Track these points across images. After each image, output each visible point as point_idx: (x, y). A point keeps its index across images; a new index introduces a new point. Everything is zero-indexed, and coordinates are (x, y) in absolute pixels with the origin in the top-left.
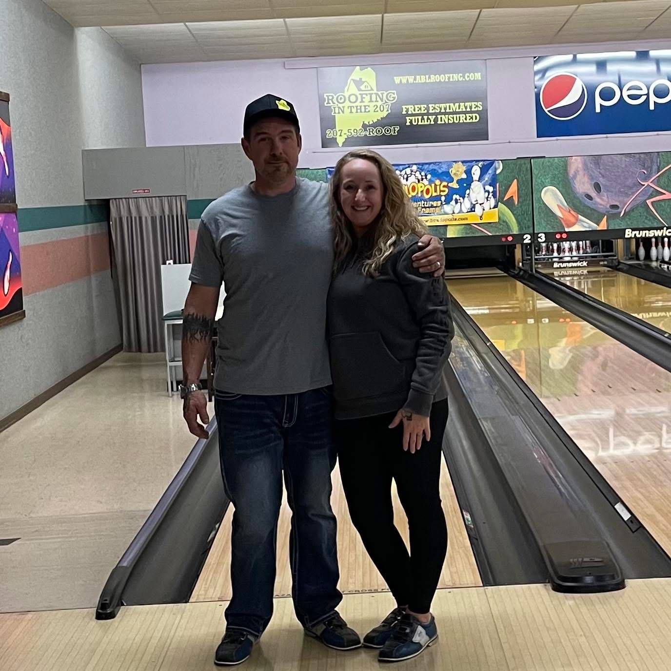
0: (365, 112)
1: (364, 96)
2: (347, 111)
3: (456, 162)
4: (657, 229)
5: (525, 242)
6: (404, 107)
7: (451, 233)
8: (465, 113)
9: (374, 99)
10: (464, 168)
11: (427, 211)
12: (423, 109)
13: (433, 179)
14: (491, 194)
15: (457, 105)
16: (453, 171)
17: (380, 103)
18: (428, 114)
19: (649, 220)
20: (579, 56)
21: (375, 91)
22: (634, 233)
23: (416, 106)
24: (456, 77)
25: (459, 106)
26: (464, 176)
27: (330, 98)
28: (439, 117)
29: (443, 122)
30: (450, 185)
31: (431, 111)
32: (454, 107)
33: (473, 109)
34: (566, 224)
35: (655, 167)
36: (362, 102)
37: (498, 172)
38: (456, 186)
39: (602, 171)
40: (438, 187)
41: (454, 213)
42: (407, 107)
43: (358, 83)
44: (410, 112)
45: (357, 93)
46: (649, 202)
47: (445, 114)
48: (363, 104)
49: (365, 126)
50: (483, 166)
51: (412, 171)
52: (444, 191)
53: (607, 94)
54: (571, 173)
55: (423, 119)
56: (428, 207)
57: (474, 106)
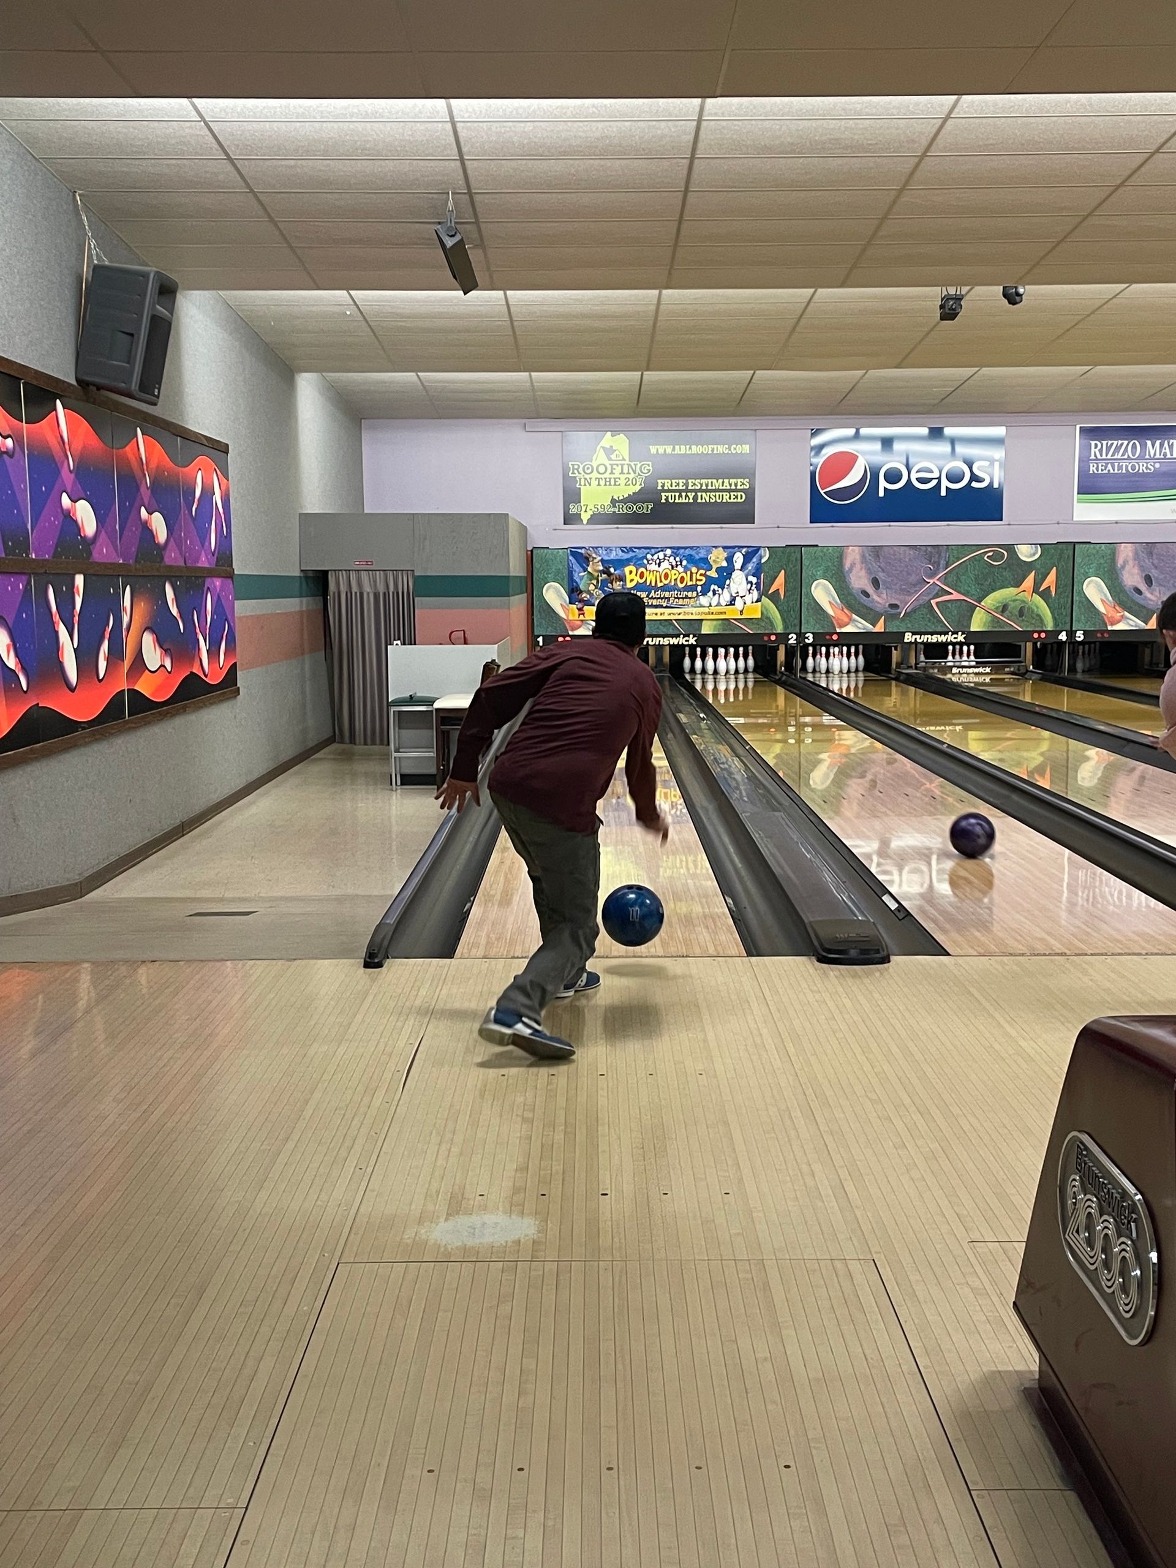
0: (615, 485)
1: (615, 467)
2: (594, 483)
3: (716, 547)
4: (940, 633)
5: (790, 642)
6: (659, 481)
7: (706, 629)
8: (729, 491)
9: (625, 471)
10: (725, 555)
11: (681, 602)
12: (681, 484)
13: (689, 566)
14: (754, 586)
15: (720, 481)
16: (712, 557)
17: (632, 476)
18: (687, 491)
19: (933, 623)
20: (864, 431)
21: (627, 462)
22: (914, 637)
23: (673, 481)
24: (721, 449)
25: (723, 482)
26: (725, 564)
27: (576, 467)
28: (699, 494)
29: (704, 501)
30: (708, 573)
31: (690, 488)
32: (717, 484)
33: (739, 487)
34: (838, 624)
35: (943, 562)
36: (612, 473)
37: (763, 561)
38: (715, 575)
39: (883, 565)
40: (694, 575)
41: (710, 605)
42: (663, 481)
43: (609, 451)
44: (666, 488)
45: (607, 463)
46: (933, 602)
47: (706, 491)
48: (612, 476)
49: (614, 502)
50: (747, 553)
51: (665, 556)
52: (701, 580)
53: (893, 476)
54: (847, 566)
55: (680, 496)
56: (683, 598)
57: (739, 484)
